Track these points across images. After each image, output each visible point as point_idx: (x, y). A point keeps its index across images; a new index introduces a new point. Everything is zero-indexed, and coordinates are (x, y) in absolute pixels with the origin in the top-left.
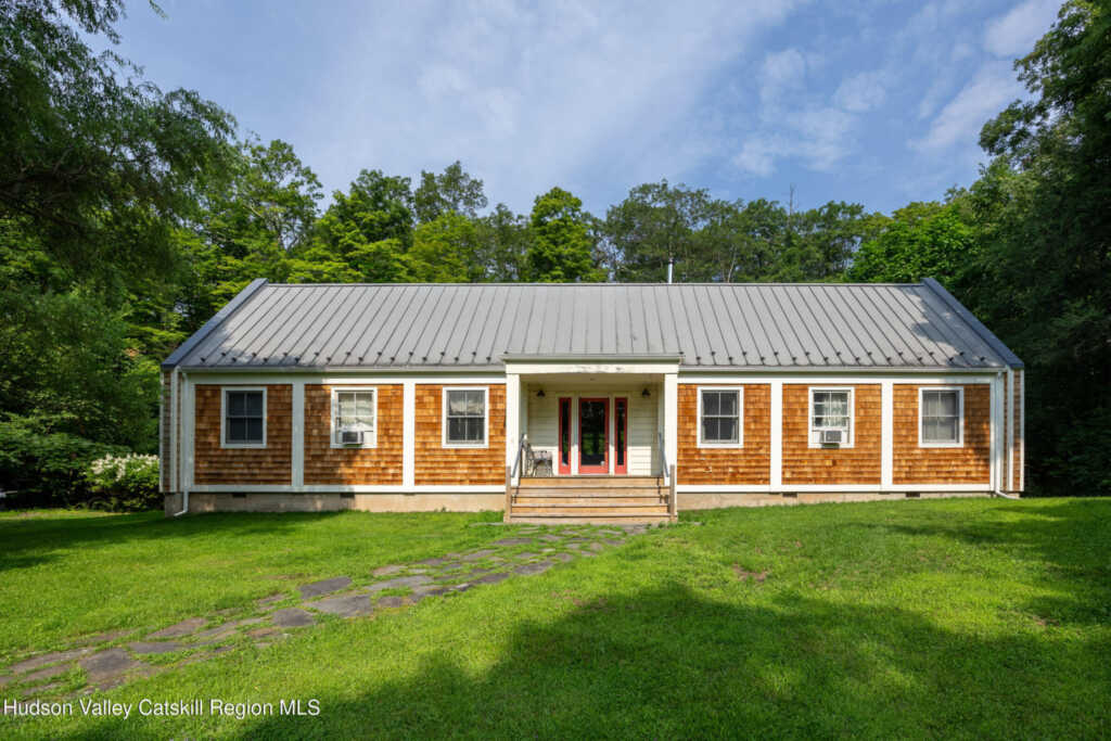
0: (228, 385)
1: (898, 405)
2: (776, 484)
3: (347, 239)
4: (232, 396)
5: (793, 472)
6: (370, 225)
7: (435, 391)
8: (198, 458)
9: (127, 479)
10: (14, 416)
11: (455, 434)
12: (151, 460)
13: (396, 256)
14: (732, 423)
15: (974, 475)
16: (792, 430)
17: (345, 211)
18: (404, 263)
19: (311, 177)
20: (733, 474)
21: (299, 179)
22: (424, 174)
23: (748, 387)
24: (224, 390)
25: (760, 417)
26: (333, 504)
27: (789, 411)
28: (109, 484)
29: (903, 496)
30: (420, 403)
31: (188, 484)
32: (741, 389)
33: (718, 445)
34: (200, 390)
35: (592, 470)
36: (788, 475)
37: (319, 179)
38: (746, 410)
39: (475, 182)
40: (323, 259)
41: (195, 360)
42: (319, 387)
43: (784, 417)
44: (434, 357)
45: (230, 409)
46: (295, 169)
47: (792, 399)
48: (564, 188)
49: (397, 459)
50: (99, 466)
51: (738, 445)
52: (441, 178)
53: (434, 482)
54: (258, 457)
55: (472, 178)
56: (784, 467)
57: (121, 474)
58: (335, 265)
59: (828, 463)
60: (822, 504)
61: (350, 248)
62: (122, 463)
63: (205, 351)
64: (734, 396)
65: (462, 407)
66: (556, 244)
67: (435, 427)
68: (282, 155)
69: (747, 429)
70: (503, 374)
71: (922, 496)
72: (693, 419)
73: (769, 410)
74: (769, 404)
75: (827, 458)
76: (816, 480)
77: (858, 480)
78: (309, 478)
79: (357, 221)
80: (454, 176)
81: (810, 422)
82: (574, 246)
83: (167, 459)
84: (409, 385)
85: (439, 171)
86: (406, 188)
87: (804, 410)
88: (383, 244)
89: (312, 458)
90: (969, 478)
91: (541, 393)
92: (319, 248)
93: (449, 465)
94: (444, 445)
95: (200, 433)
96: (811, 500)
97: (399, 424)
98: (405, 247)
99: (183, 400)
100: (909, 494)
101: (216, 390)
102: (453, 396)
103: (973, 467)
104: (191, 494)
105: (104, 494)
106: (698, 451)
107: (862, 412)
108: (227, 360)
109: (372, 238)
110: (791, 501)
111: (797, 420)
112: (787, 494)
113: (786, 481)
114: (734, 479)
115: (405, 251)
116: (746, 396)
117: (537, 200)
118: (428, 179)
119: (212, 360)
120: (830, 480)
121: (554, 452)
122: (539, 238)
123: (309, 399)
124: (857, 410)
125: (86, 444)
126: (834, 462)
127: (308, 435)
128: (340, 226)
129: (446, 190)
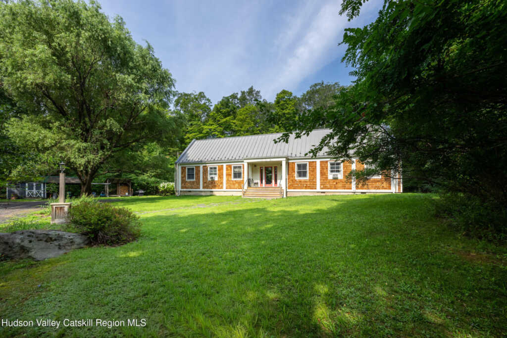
0: (188, 166)
1: (358, 166)
2: (318, 189)
3: (218, 118)
4: (189, 169)
5: (324, 186)
6: (225, 113)
7: (230, 166)
8: (182, 183)
9: (167, 188)
10: (145, 173)
11: (235, 177)
12: (172, 184)
13: (232, 121)
14: (306, 172)
15: (385, 187)
16: (323, 174)
17: (218, 110)
18: (234, 123)
19: (209, 100)
20: (306, 187)
21: (206, 101)
22: (242, 92)
23: (310, 162)
24: (187, 168)
25: (313, 170)
26: (209, 194)
27: (322, 168)
28: (163, 190)
29: (360, 193)
30: (227, 169)
31: (180, 189)
32: (308, 163)
33: (302, 179)
34: (182, 168)
35: (268, 185)
36: (322, 187)
37: (211, 101)
38: (309, 169)
39: (257, 91)
40: (211, 125)
41: (181, 161)
42: (206, 166)
43: (321, 170)
44: (230, 158)
45: (188, 172)
46: (205, 99)
47: (323, 165)
48: (286, 90)
49: (222, 183)
50: (162, 185)
51: (307, 178)
52: (247, 92)
53: (230, 188)
54: (193, 182)
55: (256, 90)
56: (321, 185)
57: (166, 187)
58: (215, 126)
59: (335, 183)
60: (333, 195)
61: (219, 121)
62: (166, 184)
63: (183, 159)
64: (306, 165)
65: (237, 170)
66: (283, 109)
67: (230, 175)
68: (202, 95)
69: (310, 174)
70: (243, 162)
71: (367, 193)
72: (294, 172)
73: (316, 168)
74: (316, 167)
75: (334, 182)
76: (331, 188)
77: (344, 188)
78: (204, 187)
79: (221, 112)
80: (251, 91)
81: (329, 171)
82: (289, 109)
83: (176, 184)
84: (225, 165)
85: (246, 90)
86: (236, 97)
87: (327, 168)
88: (228, 118)
89: (204, 183)
90: (383, 188)
91: (255, 166)
92: (211, 122)
93: (234, 184)
94: (232, 180)
95: (182, 177)
96: (329, 194)
97: (222, 174)
98: (235, 118)
99: (179, 170)
100: (362, 193)
101: (185, 168)
102: (235, 168)
103: (385, 184)
104: (181, 191)
105: (162, 192)
106: (296, 180)
107: (345, 168)
108: (187, 161)
109: (225, 117)
110: (323, 194)
111: (325, 171)
112: (322, 192)
113: (321, 188)
114: (306, 188)
115: (235, 119)
116: (309, 165)
117: (277, 95)
118: (243, 93)
119: (185, 161)
120: (335, 188)
121: (259, 182)
122: (277, 108)
123: (204, 169)
124: (344, 168)
125: (159, 180)
126: (337, 183)
127: (203, 177)
128: (216, 115)
129: (249, 96)
